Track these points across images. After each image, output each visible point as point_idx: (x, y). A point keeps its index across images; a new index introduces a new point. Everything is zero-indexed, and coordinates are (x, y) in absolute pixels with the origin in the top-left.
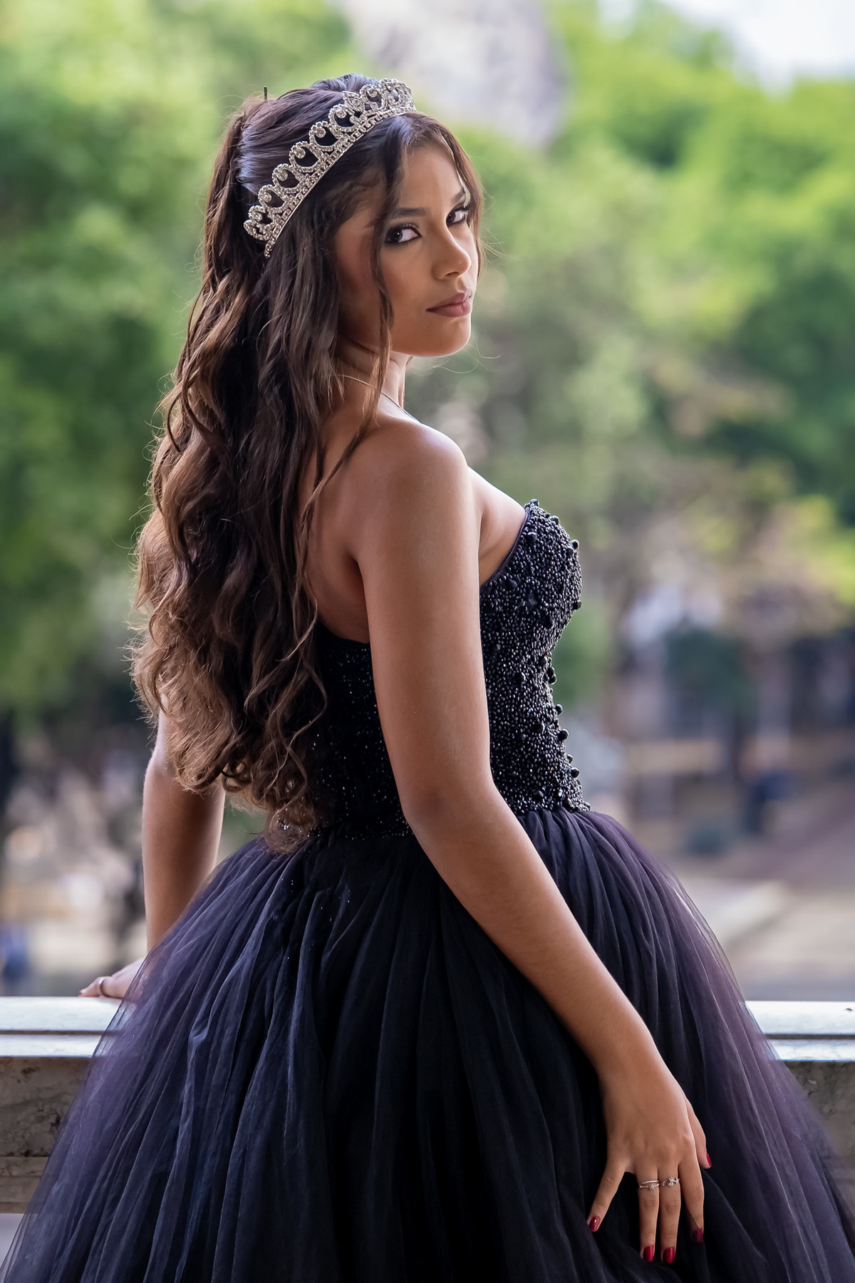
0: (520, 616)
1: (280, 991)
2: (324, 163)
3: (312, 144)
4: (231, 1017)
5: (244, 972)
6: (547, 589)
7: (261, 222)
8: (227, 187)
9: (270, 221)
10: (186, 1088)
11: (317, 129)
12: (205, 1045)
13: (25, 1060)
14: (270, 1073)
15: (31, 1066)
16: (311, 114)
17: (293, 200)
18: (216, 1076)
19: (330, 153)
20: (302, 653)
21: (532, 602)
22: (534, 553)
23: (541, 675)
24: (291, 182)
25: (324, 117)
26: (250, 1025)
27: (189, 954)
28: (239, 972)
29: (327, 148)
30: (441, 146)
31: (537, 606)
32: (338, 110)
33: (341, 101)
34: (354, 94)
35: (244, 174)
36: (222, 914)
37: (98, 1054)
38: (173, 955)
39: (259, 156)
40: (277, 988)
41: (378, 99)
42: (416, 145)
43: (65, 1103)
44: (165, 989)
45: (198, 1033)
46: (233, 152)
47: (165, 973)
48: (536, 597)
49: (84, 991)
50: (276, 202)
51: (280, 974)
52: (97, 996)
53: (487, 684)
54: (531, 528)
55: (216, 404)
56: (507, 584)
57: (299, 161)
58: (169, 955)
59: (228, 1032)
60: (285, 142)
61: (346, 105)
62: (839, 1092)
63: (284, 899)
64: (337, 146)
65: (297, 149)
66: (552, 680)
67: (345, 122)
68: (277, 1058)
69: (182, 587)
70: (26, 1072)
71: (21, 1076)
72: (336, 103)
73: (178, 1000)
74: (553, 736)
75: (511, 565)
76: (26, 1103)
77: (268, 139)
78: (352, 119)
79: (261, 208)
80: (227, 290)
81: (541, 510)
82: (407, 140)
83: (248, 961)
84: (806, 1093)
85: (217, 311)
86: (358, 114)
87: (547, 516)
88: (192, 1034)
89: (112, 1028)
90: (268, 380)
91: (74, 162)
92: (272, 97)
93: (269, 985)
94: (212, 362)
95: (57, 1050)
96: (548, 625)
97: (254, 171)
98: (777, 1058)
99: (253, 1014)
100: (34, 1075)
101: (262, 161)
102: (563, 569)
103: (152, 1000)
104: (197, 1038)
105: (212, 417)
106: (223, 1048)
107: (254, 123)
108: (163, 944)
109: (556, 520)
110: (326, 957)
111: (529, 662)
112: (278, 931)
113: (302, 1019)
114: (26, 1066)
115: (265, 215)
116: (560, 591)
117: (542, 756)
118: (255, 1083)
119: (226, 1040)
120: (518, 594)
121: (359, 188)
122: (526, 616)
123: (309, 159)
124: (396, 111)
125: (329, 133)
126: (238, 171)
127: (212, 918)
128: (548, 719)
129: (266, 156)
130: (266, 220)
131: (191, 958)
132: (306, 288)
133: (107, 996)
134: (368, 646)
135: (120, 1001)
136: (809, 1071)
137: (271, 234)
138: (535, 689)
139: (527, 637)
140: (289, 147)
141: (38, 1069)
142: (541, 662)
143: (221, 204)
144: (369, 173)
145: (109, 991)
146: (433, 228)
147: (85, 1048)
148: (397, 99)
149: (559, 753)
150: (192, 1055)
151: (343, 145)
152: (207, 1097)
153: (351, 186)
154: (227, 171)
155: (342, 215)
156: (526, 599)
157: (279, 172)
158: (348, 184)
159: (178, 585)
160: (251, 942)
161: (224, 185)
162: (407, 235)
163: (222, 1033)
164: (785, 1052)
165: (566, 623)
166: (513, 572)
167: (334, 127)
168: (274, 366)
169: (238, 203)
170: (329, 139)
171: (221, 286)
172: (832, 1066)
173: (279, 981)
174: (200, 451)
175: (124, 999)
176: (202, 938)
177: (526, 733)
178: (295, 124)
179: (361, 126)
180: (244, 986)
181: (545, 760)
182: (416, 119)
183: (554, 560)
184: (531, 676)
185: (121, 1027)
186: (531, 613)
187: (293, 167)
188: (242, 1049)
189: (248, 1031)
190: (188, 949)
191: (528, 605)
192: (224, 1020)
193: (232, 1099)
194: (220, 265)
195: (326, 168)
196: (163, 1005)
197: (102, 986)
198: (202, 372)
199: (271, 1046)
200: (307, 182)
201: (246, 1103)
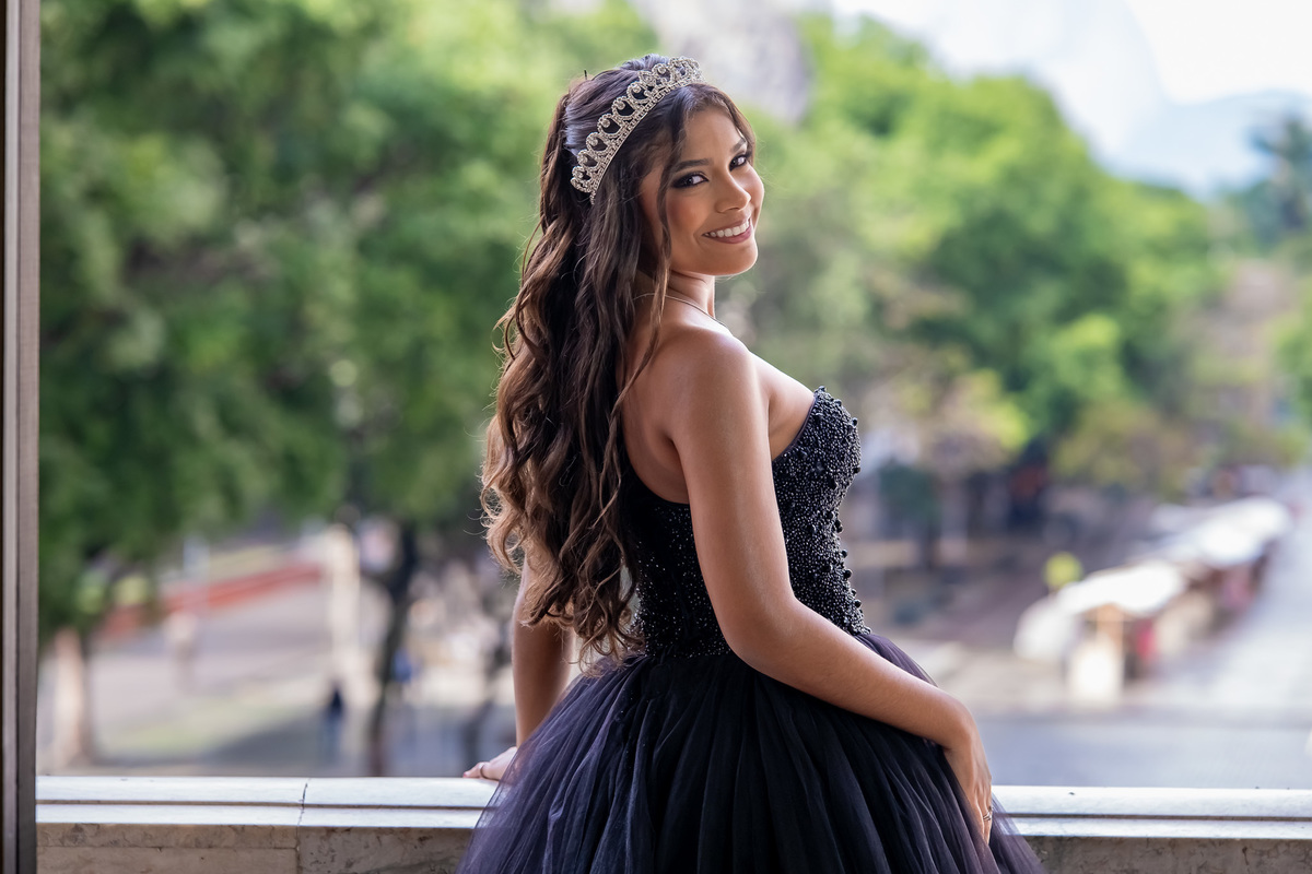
0: (810, 480)
1: (621, 778)
2: (625, 130)
3: (615, 116)
4: (581, 799)
5: (591, 764)
6: (832, 458)
7: (583, 178)
8: (556, 150)
9: (588, 178)
10: (546, 856)
11: (618, 103)
12: (561, 823)
13: (421, 830)
14: (612, 844)
15: (425, 835)
16: (614, 91)
17: (605, 159)
18: (570, 846)
19: (629, 121)
20: (605, 520)
21: (820, 469)
22: (821, 429)
23: (830, 526)
24: (601, 146)
25: (624, 93)
26: (597, 804)
27: (550, 748)
28: (588, 763)
29: (627, 117)
30: (719, 107)
31: (824, 472)
32: (635, 87)
33: (637, 79)
34: (648, 73)
35: (570, 142)
36: (577, 716)
37: (480, 825)
38: (537, 749)
39: (577, 127)
40: (618, 776)
41: (667, 75)
42: (698, 109)
43: (452, 865)
44: (530, 776)
45: (556, 811)
46: (560, 125)
47: (531, 763)
48: (823, 463)
49: (467, 773)
50: (592, 163)
51: (621, 764)
52: (478, 777)
53: (785, 535)
54: (818, 409)
55: (542, 322)
56: (799, 455)
57: (606, 130)
58: (533, 751)
59: (579, 810)
60: (594, 116)
61: (641, 82)
62: (1065, 860)
63: (625, 705)
64: (636, 115)
65: (603, 121)
66: (839, 530)
67: (639, 96)
68: (617, 832)
69: (507, 468)
70: (421, 840)
71: (417, 843)
72: (633, 81)
73: (540, 785)
74: (839, 575)
75: (802, 439)
76: (421, 865)
77: (584, 112)
78: (646, 93)
79: (581, 168)
80: (554, 233)
81: (827, 395)
82: (689, 106)
83: (596, 755)
84: (1039, 860)
85: (546, 249)
86: (651, 89)
87: (832, 400)
88: (550, 813)
89: (491, 805)
90: (582, 300)
91: (462, 130)
92: (590, 77)
93: (611, 774)
94: (540, 289)
95: (446, 822)
96: (834, 486)
97: (575, 139)
98: (1017, 833)
99: (599, 796)
100: (428, 842)
101: (581, 131)
102: (844, 441)
103: (521, 785)
104: (555, 816)
105: (539, 334)
106: (575, 824)
107: (575, 100)
108: (531, 740)
109: (839, 403)
110: (657, 751)
111: (818, 518)
112: (619, 731)
113: (637, 801)
114: (422, 836)
115: (585, 173)
116: (843, 459)
117: (831, 591)
118: (600, 851)
119: (578, 817)
120: (808, 462)
121: (653, 147)
122: (816, 480)
123: (613, 127)
124: (683, 82)
125: (627, 105)
126: (565, 139)
127: (569, 719)
128: (835, 562)
129: (582, 127)
130: (586, 177)
131: (552, 750)
132: (612, 230)
133: (486, 778)
134: (688, 506)
135: (497, 783)
136: (1041, 844)
137: (591, 187)
138: (824, 538)
139: (816, 494)
140: (597, 119)
141: (431, 837)
142: (829, 515)
143: (551, 165)
144: (662, 134)
145: (487, 774)
146: (718, 173)
147: (468, 821)
148: (683, 74)
149: (845, 588)
150: (550, 829)
151: (640, 113)
152: (562, 863)
153: (647, 147)
154: (556, 139)
155: (642, 170)
156: (815, 466)
157: (591, 140)
158: (645, 145)
159: (505, 467)
160: (598, 739)
161: (554, 149)
162: (696, 180)
163: (574, 812)
164: (1024, 828)
165: (848, 484)
166: (804, 445)
167: (631, 100)
168: (587, 291)
169: (565, 163)
170: (628, 110)
171: (550, 229)
172: (1059, 840)
173: (620, 770)
174: (527, 360)
175: (502, 782)
176: (560, 736)
177: (817, 572)
178: (603, 100)
179: (652, 99)
180: (592, 775)
181: (833, 594)
182: (699, 87)
183: (838, 435)
184: (820, 527)
185: (499, 804)
186: (819, 478)
187: (601, 134)
188: (590, 825)
189: (595, 810)
190: (549, 744)
191: (817, 471)
192: (576, 802)
193: (582, 865)
194: (549, 214)
195: (627, 134)
196: (530, 787)
197: (481, 770)
198: (532, 297)
199: (613, 822)
200: (613, 145)
201: (593, 867)
